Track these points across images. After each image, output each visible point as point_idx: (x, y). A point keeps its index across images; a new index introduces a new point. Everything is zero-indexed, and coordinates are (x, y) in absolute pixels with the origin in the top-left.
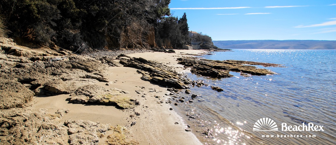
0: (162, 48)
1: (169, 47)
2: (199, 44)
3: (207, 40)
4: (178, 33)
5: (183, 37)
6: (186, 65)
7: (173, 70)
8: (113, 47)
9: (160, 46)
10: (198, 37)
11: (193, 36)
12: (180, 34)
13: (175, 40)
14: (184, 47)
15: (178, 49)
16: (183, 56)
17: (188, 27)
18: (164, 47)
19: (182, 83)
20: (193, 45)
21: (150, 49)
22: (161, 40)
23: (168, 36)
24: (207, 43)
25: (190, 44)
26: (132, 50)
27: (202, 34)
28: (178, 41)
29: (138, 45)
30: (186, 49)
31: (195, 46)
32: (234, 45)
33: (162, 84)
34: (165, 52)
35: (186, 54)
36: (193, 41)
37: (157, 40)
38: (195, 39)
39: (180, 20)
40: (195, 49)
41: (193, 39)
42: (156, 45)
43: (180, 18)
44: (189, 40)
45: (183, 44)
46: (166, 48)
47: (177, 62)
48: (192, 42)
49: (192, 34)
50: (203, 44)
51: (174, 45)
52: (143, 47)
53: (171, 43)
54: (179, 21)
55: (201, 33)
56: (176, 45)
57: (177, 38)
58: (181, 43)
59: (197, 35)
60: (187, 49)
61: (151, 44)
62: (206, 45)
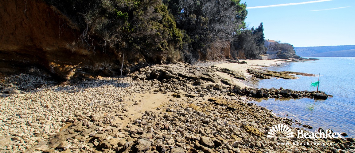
0: (235, 59)
1: (242, 58)
2: (276, 54)
3: (286, 49)
4: (252, 44)
5: (257, 48)
6: (251, 73)
7: (243, 75)
8: (203, 60)
9: (234, 57)
10: (276, 46)
11: (270, 45)
12: (255, 45)
13: (249, 51)
14: (257, 57)
15: (251, 59)
16: (253, 67)
17: (264, 37)
18: (237, 58)
19: (245, 79)
20: (268, 55)
21: (226, 60)
22: (236, 52)
23: (242, 47)
24: (287, 52)
25: (265, 53)
26: (214, 61)
27: (280, 43)
28: (252, 52)
29: (217, 58)
30: (259, 59)
31: (270, 55)
32: (331, 52)
33: (238, 78)
34: (239, 63)
35: (256, 66)
36: (269, 50)
37: (231, 52)
38: (272, 48)
39: (256, 30)
40: (270, 59)
41: (270, 48)
42: (230, 56)
43: (256, 28)
44: (263, 50)
45: (256, 54)
46: (239, 59)
47: (246, 71)
48: (267, 51)
49: (269, 43)
50: (281, 53)
51: (247, 55)
52: (221, 59)
53: (245, 53)
54: (255, 32)
55: (279, 41)
56: (249, 55)
57: (251, 49)
58: (254, 53)
59: (275, 44)
60: (261, 59)
61: (227, 55)
62: (284, 55)
